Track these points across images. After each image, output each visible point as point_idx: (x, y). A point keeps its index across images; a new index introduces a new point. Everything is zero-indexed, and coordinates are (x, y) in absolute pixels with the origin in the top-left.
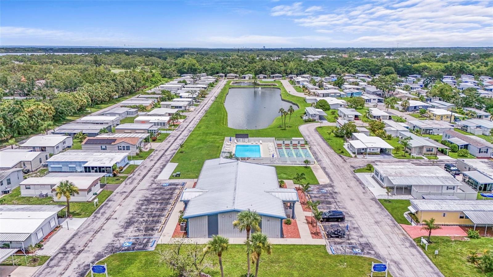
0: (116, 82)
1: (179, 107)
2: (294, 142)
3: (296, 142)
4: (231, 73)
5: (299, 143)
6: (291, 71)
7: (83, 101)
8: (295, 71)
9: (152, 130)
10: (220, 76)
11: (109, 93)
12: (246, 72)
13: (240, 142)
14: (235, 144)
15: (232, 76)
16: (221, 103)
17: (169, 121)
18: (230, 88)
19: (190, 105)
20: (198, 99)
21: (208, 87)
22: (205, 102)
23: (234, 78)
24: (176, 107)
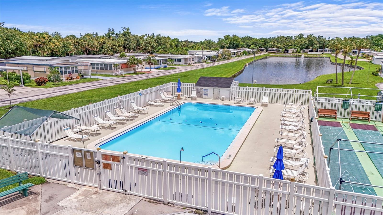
0: (126, 37)
1: (178, 59)
7: (54, 43)
10: (261, 50)
11: (114, 47)
12: (290, 47)
13: (204, 96)
14: (189, 100)
15: (273, 50)
16: (243, 63)
17: (125, 64)
18: (267, 57)
19: (199, 62)
20: (216, 58)
21: (241, 54)
22: (224, 62)
23: (276, 51)
24: (173, 59)
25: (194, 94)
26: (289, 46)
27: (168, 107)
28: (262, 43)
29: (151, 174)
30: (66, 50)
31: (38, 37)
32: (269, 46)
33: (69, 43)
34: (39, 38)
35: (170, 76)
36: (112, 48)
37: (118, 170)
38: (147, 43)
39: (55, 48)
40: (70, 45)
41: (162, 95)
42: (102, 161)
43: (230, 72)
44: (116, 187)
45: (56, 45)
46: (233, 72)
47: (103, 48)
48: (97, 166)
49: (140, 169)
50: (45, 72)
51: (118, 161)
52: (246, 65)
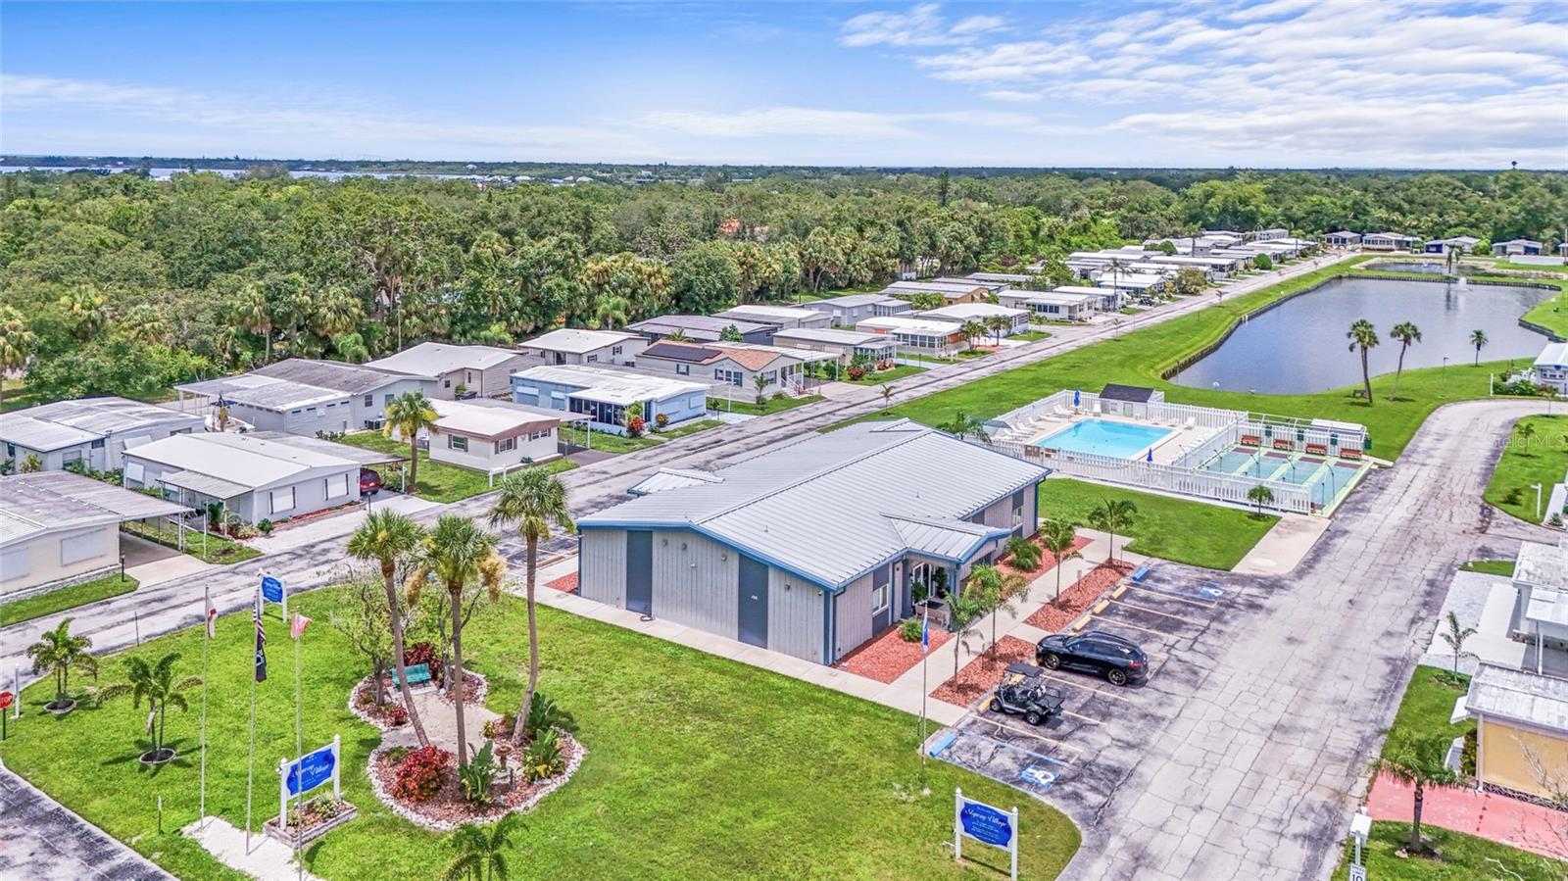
0: (905, 230)
1: (1051, 307)
2: (1310, 436)
3: (1323, 438)
4: (1388, 230)
5: (1334, 442)
7: (770, 266)
9: (867, 350)
10: (1337, 241)
11: (877, 258)
12: (1452, 230)
13: (1111, 412)
14: (1090, 416)
15: (1382, 242)
16: (1233, 314)
17: (956, 334)
18: (1340, 277)
19: (1106, 310)
20: (1154, 294)
21: (1246, 267)
22: (1178, 305)
23: (1394, 247)
24: (1040, 306)
25: (1097, 408)
26: (1450, 227)
27: (1065, 424)
28: (1343, 213)
29: (1076, 460)
31: (741, 254)
32: (1370, 224)
34: (745, 256)
35: (1048, 364)
37: (1054, 457)
38: (955, 239)
41: (1055, 408)
42: (1044, 452)
43: (1181, 350)
46: (1188, 350)
47: (849, 262)
48: (1041, 454)
49: (1069, 457)
51: (1055, 452)
52: (1241, 322)
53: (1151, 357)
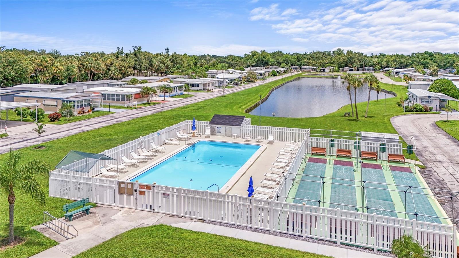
0: (137, 57)
1: (195, 84)
2: (366, 146)
3: (374, 147)
5: (383, 150)
6: (387, 64)
7: (57, 67)
8: (394, 64)
9: (71, 102)
10: (294, 69)
11: (123, 68)
13: (217, 134)
14: (203, 138)
15: (307, 69)
16: (269, 87)
17: (139, 94)
18: (299, 78)
19: (219, 87)
20: (239, 81)
21: (269, 75)
22: (248, 85)
23: (311, 70)
24: (191, 84)
25: (208, 132)
26: (326, 64)
27: (183, 146)
28: (294, 60)
29: (171, 197)
30: (69, 74)
31: (40, 61)
33: (73, 66)
34: (41, 61)
35: (186, 108)
36: (120, 70)
37: (149, 195)
38: (161, 63)
39: (57, 72)
40: (74, 68)
41: (178, 134)
42: (139, 189)
43: (253, 100)
44: (147, 208)
45: (59, 69)
46: (255, 100)
47: (109, 70)
48: (135, 193)
49: (164, 194)
50: (57, 106)
51: (150, 189)
52: (272, 91)
53: (240, 103)
